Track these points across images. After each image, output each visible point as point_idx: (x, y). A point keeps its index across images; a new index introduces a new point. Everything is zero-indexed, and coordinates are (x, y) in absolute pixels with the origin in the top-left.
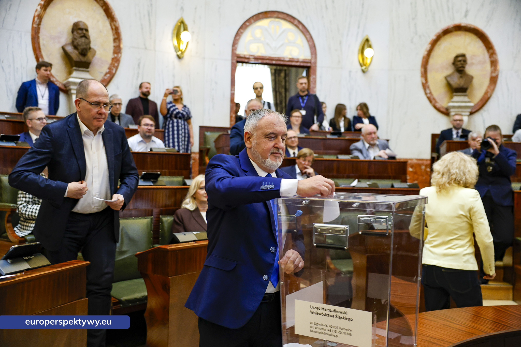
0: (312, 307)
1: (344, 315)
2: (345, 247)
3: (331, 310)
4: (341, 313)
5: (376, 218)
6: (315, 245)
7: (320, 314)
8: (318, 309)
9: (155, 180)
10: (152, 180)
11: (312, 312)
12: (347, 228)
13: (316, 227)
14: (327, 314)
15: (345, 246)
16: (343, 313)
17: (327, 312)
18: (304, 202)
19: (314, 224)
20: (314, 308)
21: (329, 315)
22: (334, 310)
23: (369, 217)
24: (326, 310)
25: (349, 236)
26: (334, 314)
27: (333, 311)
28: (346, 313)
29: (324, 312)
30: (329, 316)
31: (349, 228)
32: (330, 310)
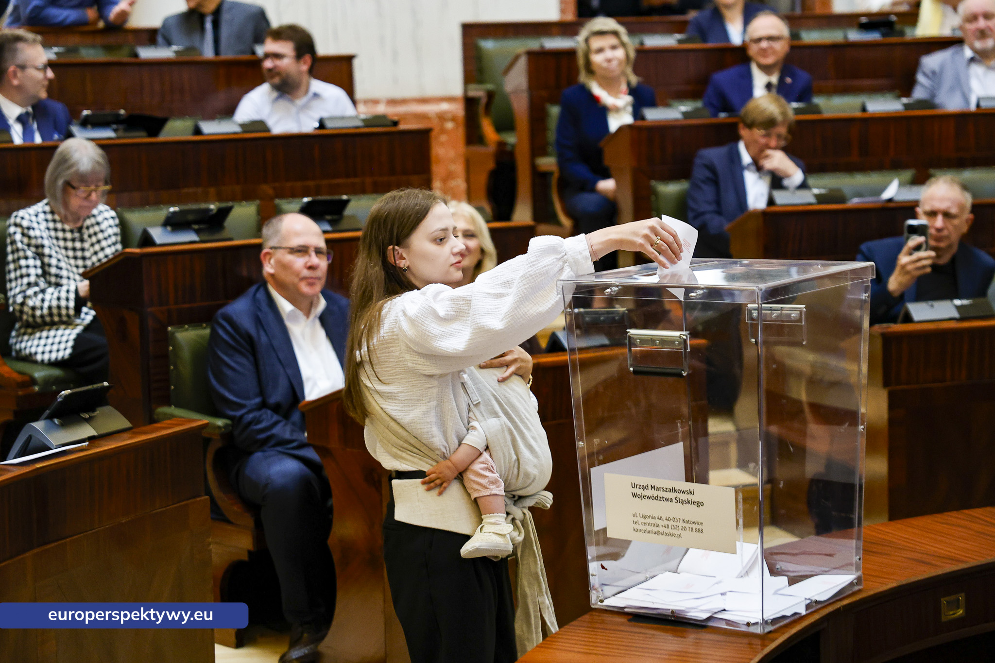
0: (634, 486)
1: (690, 497)
2: (683, 372)
3: (667, 489)
4: (684, 492)
5: (782, 310)
6: (632, 369)
7: (649, 498)
8: (645, 488)
9: (335, 217)
10: (329, 217)
11: (634, 495)
12: (685, 337)
13: (631, 336)
14: (661, 498)
15: (683, 370)
16: (686, 493)
17: (661, 494)
18: (609, 290)
19: (628, 330)
20: (638, 486)
21: (663, 497)
22: (671, 489)
23: (770, 309)
24: (658, 489)
25: (689, 350)
26: (672, 495)
27: (670, 491)
28: (692, 493)
29: (655, 493)
30: (664, 499)
31: (688, 336)
32: (665, 489)
